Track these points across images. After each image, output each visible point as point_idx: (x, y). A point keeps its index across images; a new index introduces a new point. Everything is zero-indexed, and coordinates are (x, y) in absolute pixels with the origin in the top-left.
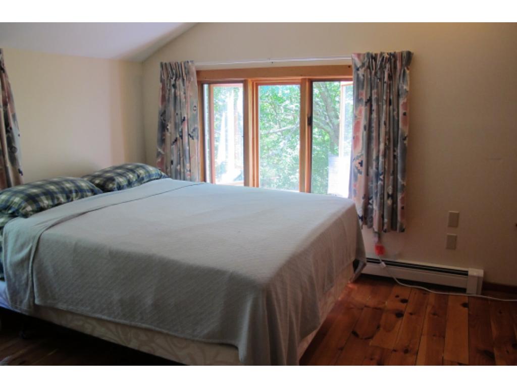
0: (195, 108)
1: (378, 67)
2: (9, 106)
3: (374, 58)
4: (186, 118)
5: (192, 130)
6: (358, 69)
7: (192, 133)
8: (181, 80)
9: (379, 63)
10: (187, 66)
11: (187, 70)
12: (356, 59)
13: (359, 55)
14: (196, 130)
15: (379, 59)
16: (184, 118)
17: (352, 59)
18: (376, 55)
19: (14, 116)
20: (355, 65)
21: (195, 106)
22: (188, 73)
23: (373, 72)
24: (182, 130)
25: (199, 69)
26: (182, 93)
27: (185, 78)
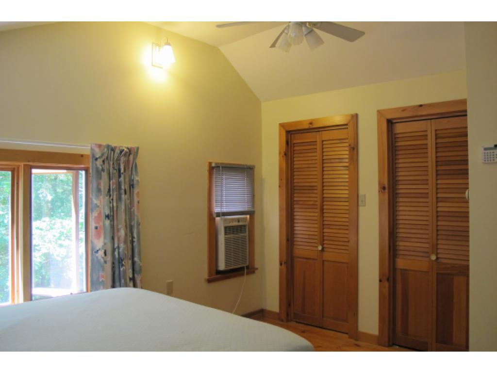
1: (115, 159)
3: (113, 150)
6: (96, 159)
9: (116, 155)
12: (97, 150)
13: (100, 146)
15: (117, 151)
17: (92, 149)
18: (115, 147)
20: (93, 156)
23: (111, 163)
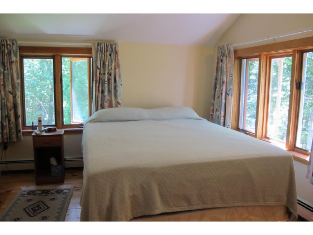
0: (231, 75)
2: (117, 70)
4: (225, 82)
5: (228, 90)
7: (229, 91)
8: (225, 57)
10: (228, 48)
11: (229, 50)
14: (231, 90)
16: (224, 81)
19: (120, 75)
21: (232, 74)
22: (229, 52)
24: (222, 89)
25: (236, 49)
26: (225, 65)
27: (227, 56)
